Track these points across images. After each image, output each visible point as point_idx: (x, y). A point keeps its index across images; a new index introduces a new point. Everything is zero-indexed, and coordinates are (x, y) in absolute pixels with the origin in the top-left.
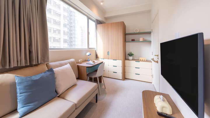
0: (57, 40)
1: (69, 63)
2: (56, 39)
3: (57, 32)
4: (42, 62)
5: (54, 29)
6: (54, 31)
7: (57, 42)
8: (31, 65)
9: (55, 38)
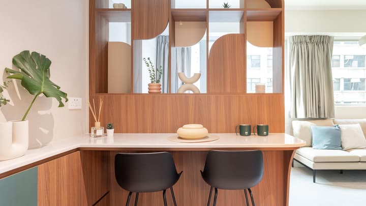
0: (356, 84)
1: (360, 123)
2: (352, 81)
3: (355, 63)
4: (328, 117)
5: (348, 58)
6: (348, 63)
7: (355, 89)
8: (320, 119)
9: (349, 80)
